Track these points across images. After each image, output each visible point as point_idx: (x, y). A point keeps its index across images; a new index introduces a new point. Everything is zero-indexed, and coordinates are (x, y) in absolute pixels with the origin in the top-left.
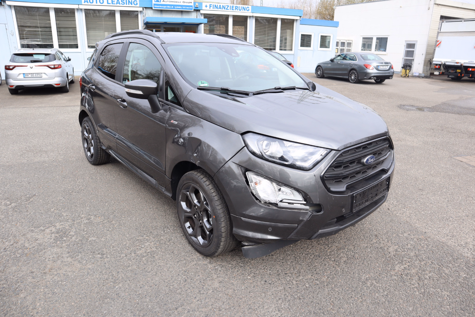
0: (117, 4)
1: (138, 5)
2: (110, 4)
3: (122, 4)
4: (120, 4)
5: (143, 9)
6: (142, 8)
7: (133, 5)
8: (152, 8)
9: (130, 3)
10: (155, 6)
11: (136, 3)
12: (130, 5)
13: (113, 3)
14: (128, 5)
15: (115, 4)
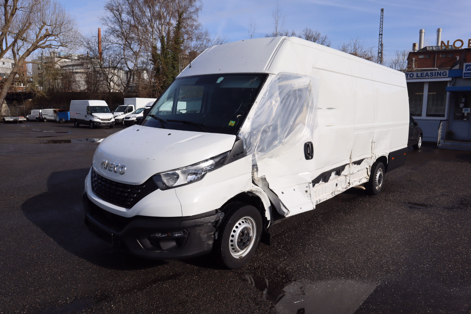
0: (425, 76)
1: (447, 76)
2: (419, 77)
3: (430, 76)
4: (428, 76)
5: (453, 79)
6: (451, 78)
7: (442, 76)
8: (462, 77)
9: (438, 75)
10: (465, 75)
11: (445, 74)
12: (439, 76)
13: (422, 76)
14: (436, 77)
15: (423, 77)
